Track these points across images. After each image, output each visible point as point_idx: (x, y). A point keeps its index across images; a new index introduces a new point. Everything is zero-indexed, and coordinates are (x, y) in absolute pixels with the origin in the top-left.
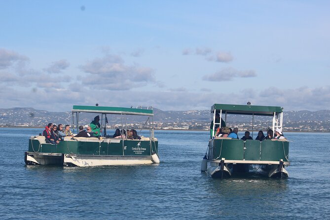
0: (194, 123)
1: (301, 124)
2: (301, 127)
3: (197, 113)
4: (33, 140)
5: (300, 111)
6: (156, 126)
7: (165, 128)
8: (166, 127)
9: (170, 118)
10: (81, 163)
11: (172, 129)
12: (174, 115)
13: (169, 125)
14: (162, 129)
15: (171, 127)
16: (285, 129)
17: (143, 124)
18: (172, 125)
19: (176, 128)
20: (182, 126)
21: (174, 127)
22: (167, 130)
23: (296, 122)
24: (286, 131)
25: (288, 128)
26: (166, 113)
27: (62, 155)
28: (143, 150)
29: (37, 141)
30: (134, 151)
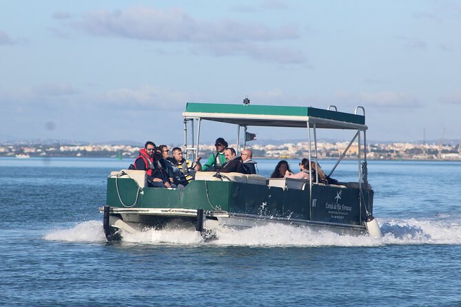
4: (120, 180)
27: (198, 213)
28: (347, 211)
29: (132, 182)
30: (330, 212)
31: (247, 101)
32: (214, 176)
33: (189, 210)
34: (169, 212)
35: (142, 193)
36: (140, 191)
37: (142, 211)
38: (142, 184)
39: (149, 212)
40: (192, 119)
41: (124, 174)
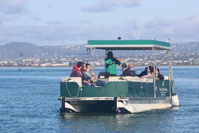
0: (73, 59)
1: (191, 57)
2: (191, 60)
3: (77, 47)
4: (68, 83)
5: (189, 43)
6: (33, 63)
7: (43, 65)
8: (43, 63)
9: (47, 53)
10: (132, 108)
11: (51, 66)
12: (51, 51)
13: (47, 62)
14: (39, 66)
15: (49, 64)
16: (173, 63)
17: (18, 61)
18: (50, 61)
19: (55, 65)
20: (61, 62)
21: (52, 63)
22: (45, 67)
23: (185, 54)
24: (175, 65)
25: (176, 62)
26: (43, 49)
27: (114, 99)
28: (165, 91)
29: (75, 84)
30: (161, 92)
31: (119, 38)
32: (120, 79)
33: (108, 98)
34: (97, 99)
35: (81, 89)
36: (80, 88)
37: (83, 99)
38: (80, 85)
39: (87, 100)
40: (90, 49)
41: (69, 80)
